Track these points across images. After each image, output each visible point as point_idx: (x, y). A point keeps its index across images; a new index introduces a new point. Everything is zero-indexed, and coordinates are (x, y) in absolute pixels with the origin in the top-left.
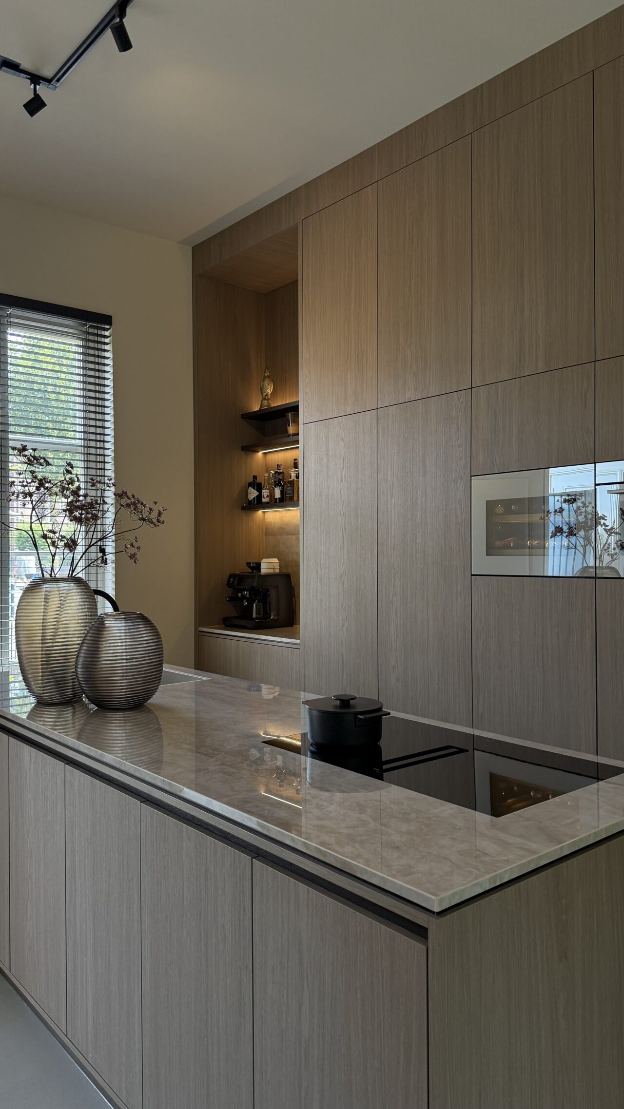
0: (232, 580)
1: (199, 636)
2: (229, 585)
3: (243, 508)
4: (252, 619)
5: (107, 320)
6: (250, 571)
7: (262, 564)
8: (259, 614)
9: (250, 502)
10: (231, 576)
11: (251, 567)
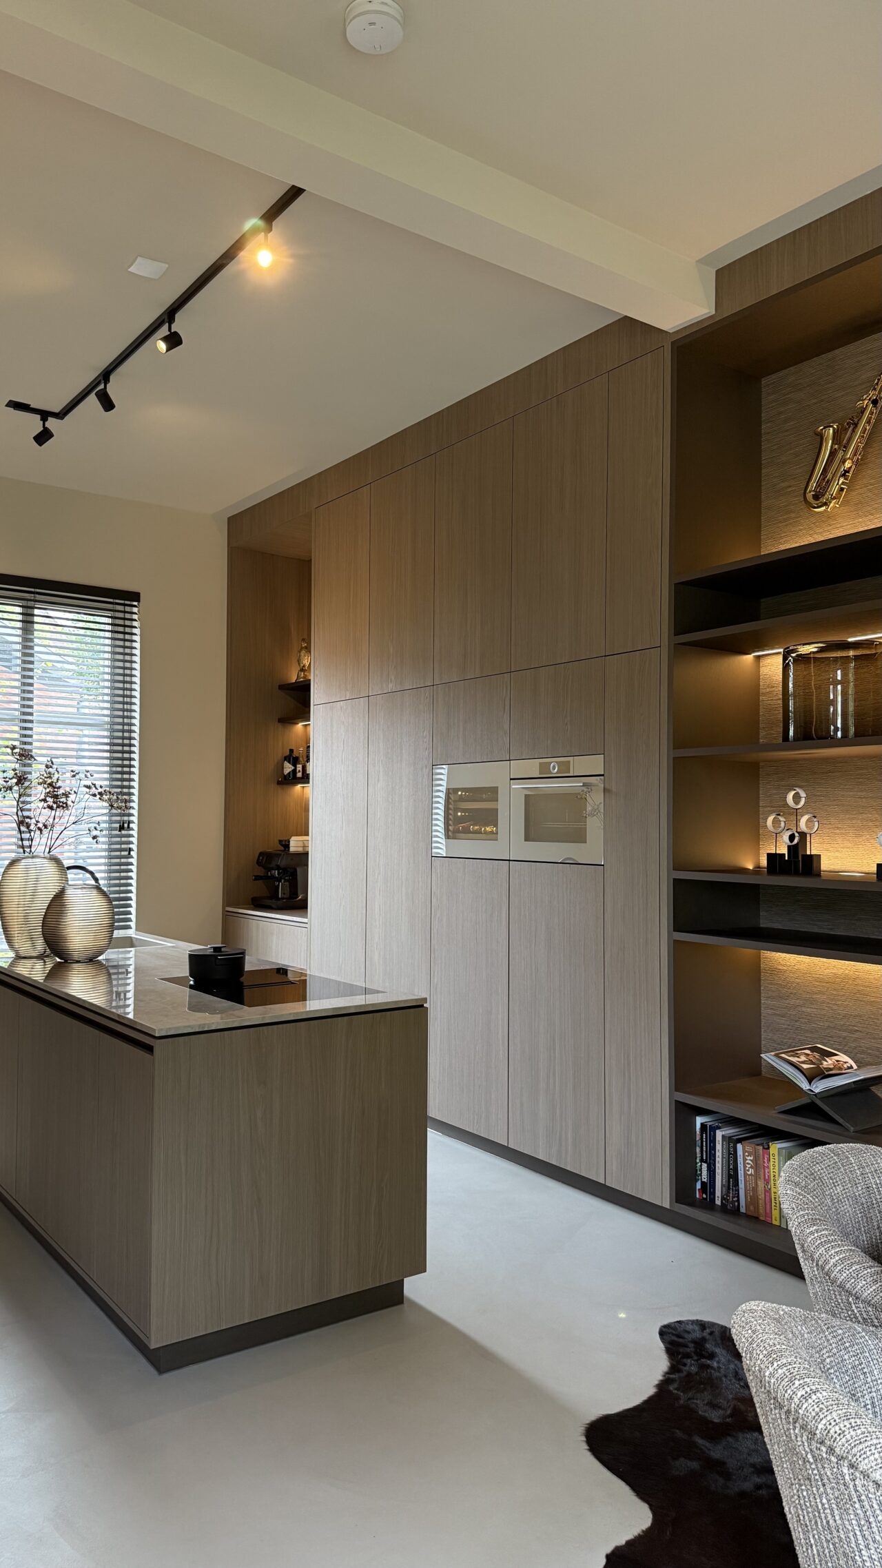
0: (261, 858)
1: (226, 916)
2: (259, 863)
3: (279, 783)
4: (277, 898)
5: (135, 596)
6: (282, 848)
7: (291, 842)
8: (284, 894)
9: (285, 776)
10: (261, 854)
11: (282, 845)
